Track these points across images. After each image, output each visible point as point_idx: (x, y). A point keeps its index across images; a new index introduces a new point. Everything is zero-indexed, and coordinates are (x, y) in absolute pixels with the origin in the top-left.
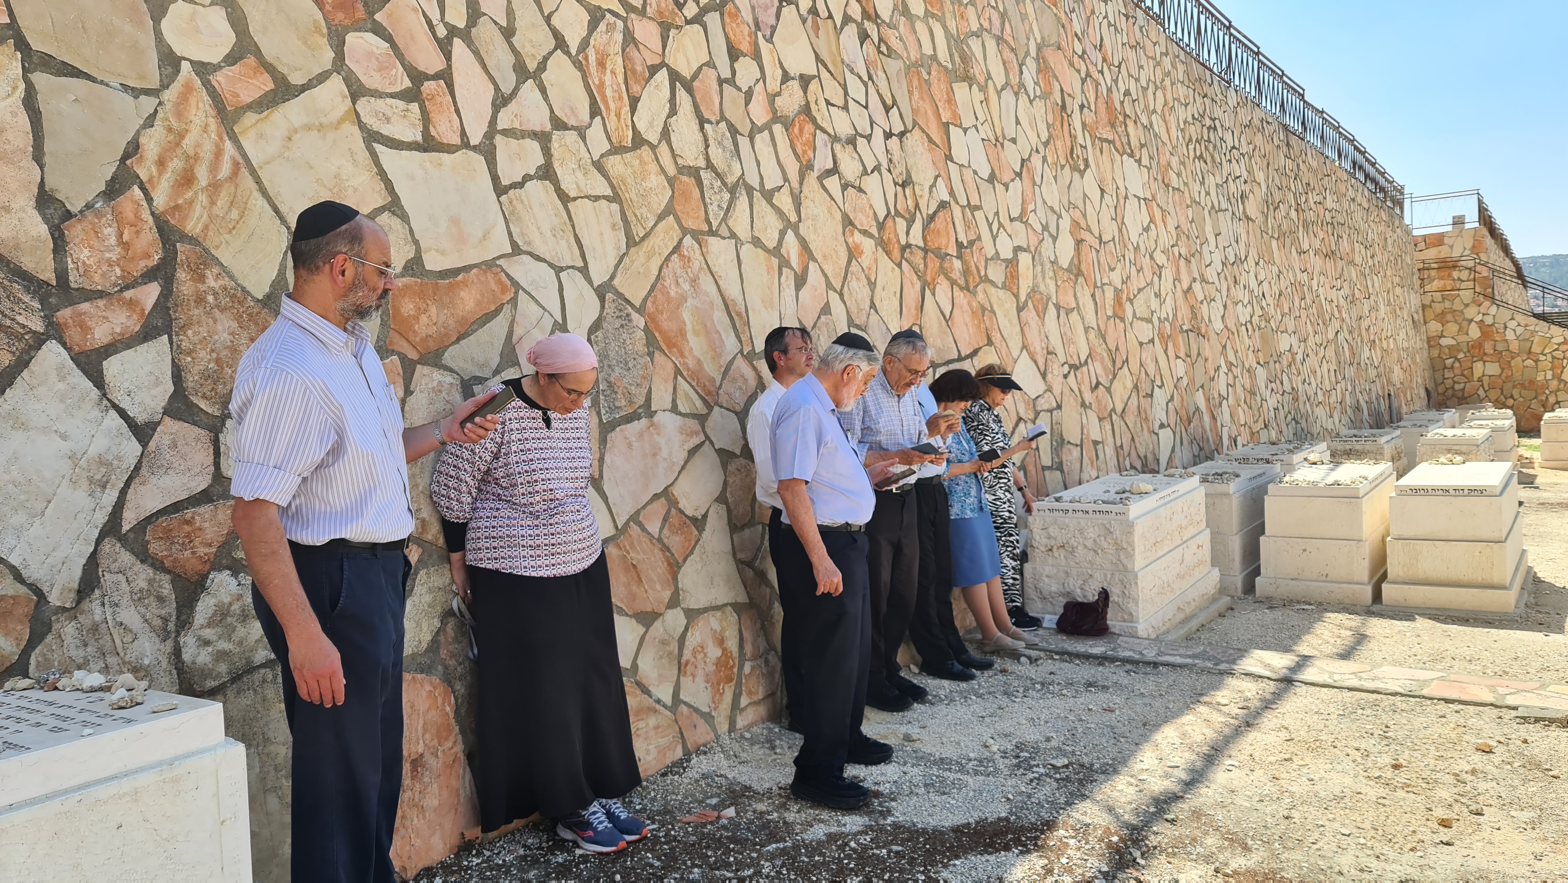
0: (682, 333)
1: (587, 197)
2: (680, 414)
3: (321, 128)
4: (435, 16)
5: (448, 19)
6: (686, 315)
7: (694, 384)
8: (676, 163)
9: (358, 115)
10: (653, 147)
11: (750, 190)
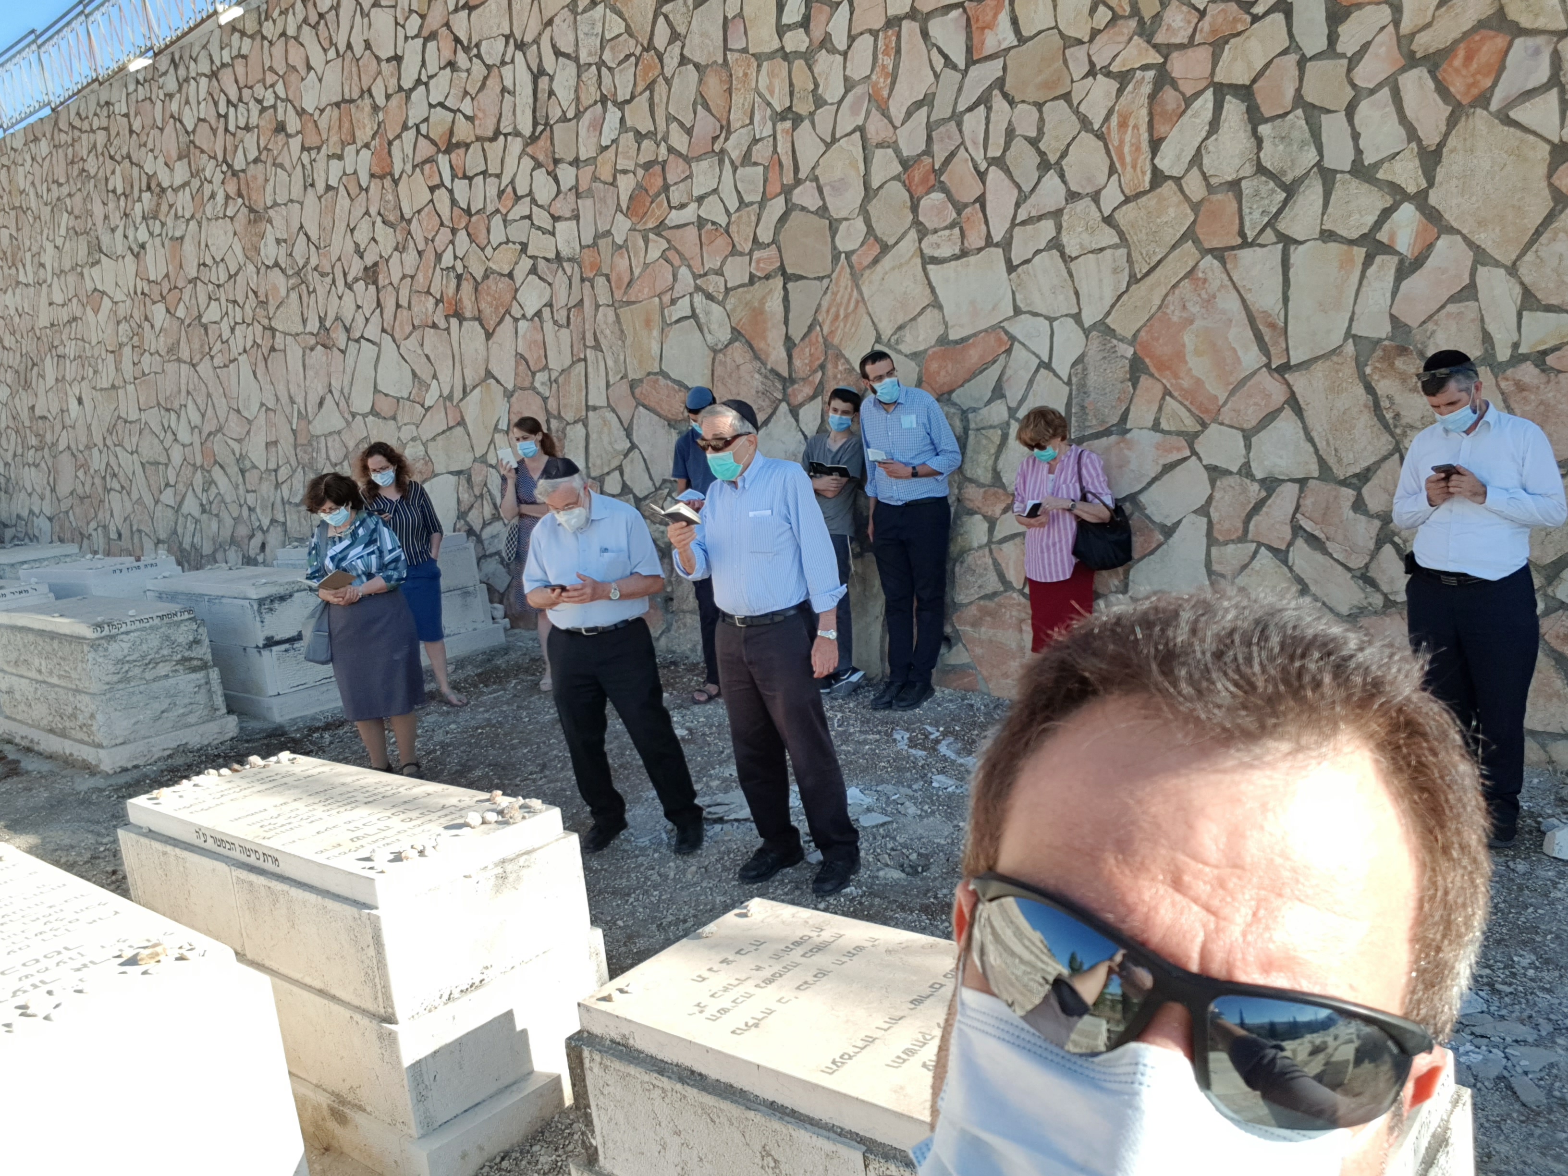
0: (1180, 356)
1: (1092, 252)
2: (1163, 432)
3: (901, 265)
4: (979, 157)
5: (989, 155)
6: (1188, 339)
7: (1187, 403)
8: (1208, 185)
9: (921, 250)
10: (1177, 180)
11: (1328, 177)
